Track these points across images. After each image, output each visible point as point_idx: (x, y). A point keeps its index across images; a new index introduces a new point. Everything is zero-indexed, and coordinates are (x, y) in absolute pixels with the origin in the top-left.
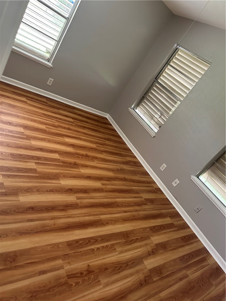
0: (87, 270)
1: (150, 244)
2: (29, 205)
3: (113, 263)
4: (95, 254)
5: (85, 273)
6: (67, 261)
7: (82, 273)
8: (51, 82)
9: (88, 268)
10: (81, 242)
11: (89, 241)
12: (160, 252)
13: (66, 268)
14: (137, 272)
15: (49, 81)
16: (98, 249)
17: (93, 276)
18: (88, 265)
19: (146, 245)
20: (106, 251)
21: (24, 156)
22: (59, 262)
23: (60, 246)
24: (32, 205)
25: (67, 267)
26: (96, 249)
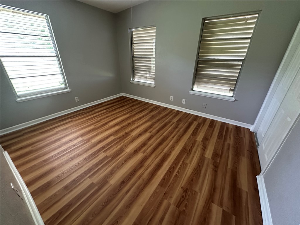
0: (184, 191)
1: (199, 143)
2: (120, 182)
3: (192, 173)
4: (180, 176)
5: (184, 195)
6: (169, 197)
7: (183, 197)
8: (78, 99)
9: (183, 189)
10: (166, 177)
11: (170, 172)
12: (207, 143)
13: (172, 203)
14: (207, 165)
15: (76, 100)
16: (178, 172)
17: (189, 192)
18: (182, 187)
19: (198, 146)
20: (183, 169)
21: (94, 154)
22: (165, 202)
23: (157, 191)
24: (121, 180)
25: (172, 201)
26: (177, 174)
